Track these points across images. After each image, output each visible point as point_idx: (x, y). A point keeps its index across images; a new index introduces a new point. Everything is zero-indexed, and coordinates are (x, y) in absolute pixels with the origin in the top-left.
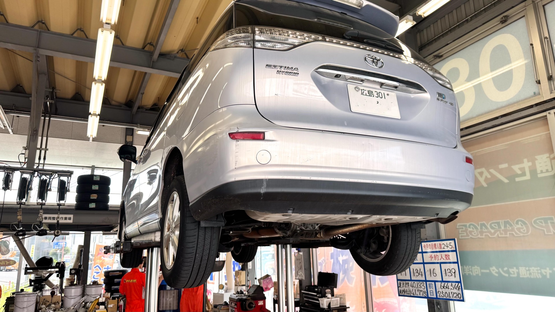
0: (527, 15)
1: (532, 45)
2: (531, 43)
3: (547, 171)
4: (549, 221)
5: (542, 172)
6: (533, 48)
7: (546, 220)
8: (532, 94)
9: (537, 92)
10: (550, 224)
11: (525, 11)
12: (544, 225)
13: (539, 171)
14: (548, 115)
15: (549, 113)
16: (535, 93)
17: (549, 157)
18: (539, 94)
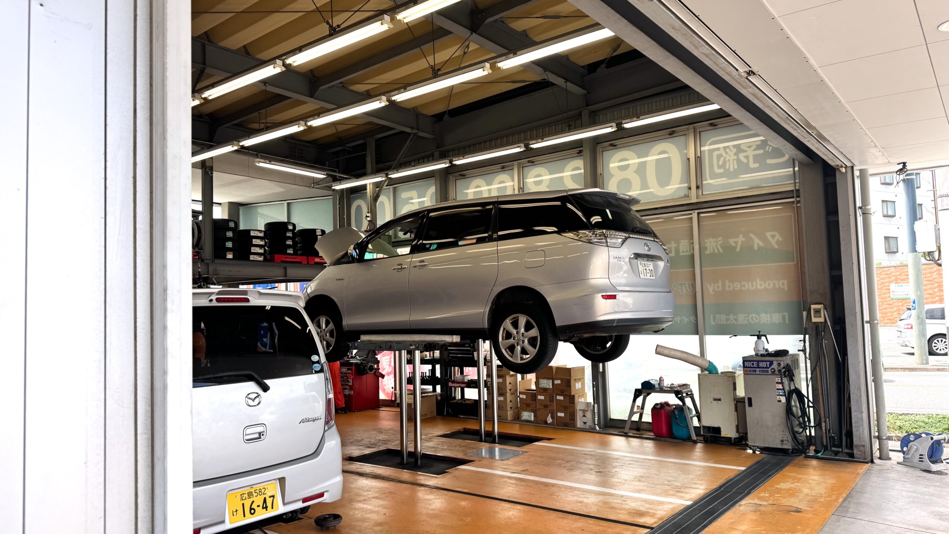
0: (688, 134)
1: (688, 159)
2: (688, 157)
3: (687, 251)
4: (683, 286)
5: (683, 252)
6: (689, 161)
7: (681, 285)
8: (683, 195)
9: (687, 194)
10: (684, 288)
11: (687, 131)
12: (680, 288)
13: (681, 251)
14: (693, 213)
15: (694, 212)
16: (685, 195)
17: (689, 242)
18: (688, 197)
